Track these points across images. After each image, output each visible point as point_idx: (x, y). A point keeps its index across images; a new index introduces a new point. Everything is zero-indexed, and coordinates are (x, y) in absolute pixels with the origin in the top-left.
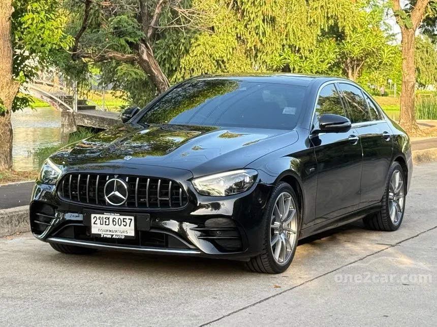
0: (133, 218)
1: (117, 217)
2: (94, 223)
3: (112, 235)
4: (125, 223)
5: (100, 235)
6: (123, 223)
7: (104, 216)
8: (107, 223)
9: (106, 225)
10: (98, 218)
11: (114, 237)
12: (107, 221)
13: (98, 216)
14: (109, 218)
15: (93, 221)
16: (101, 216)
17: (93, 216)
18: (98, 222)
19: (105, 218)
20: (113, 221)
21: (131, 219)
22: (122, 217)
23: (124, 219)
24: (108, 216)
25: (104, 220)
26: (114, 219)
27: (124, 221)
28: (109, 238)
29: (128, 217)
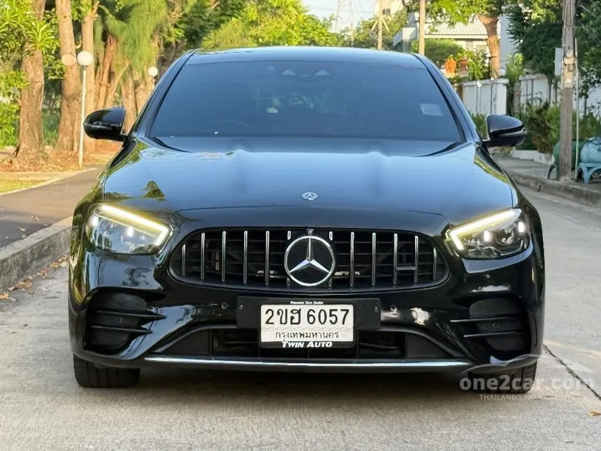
0: (350, 308)
1: (318, 307)
2: (267, 323)
3: (306, 343)
4: (333, 319)
5: (280, 343)
6: (329, 318)
7: (289, 308)
8: (296, 320)
9: (292, 323)
10: (275, 313)
11: (311, 345)
12: (296, 316)
13: (275, 308)
14: (299, 312)
15: (264, 317)
16: (283, 307)
17: (264, 308)
18: (276, 319)
19: (292, 312)
20: (309, 316)
21: (347, 311)
22: (327, 308)
23: (331, 311)
24: (298, 308)
25: (290, 315)
26: (311, 313)
27: (331, 315)
28: (300, 349)
29: (339, 307)
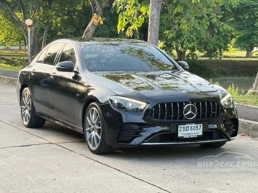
0: (202, 125)
1: (193, 125)
2: (180, 131)
3: (190, 136)
4: (197, 129)
5: (183, 137)
6: (196, 128)
7: (186, 126)
8: (187, 130)
9: (186, 131)
10: (182, 127)
11: (191, 137)
12: (187, 128)
14: (188, 127)
15: (179, 129)
16: (184, 126)
17: (179, 126)
18: (182, 130)
19: (186, 127)
21: (201, 126)
23: (197, 126)
24: (188, 126)
25: (186, 128)
26: (192, 127)
27: (197, 127)
28: (188, 138)
29: (199, 125)
